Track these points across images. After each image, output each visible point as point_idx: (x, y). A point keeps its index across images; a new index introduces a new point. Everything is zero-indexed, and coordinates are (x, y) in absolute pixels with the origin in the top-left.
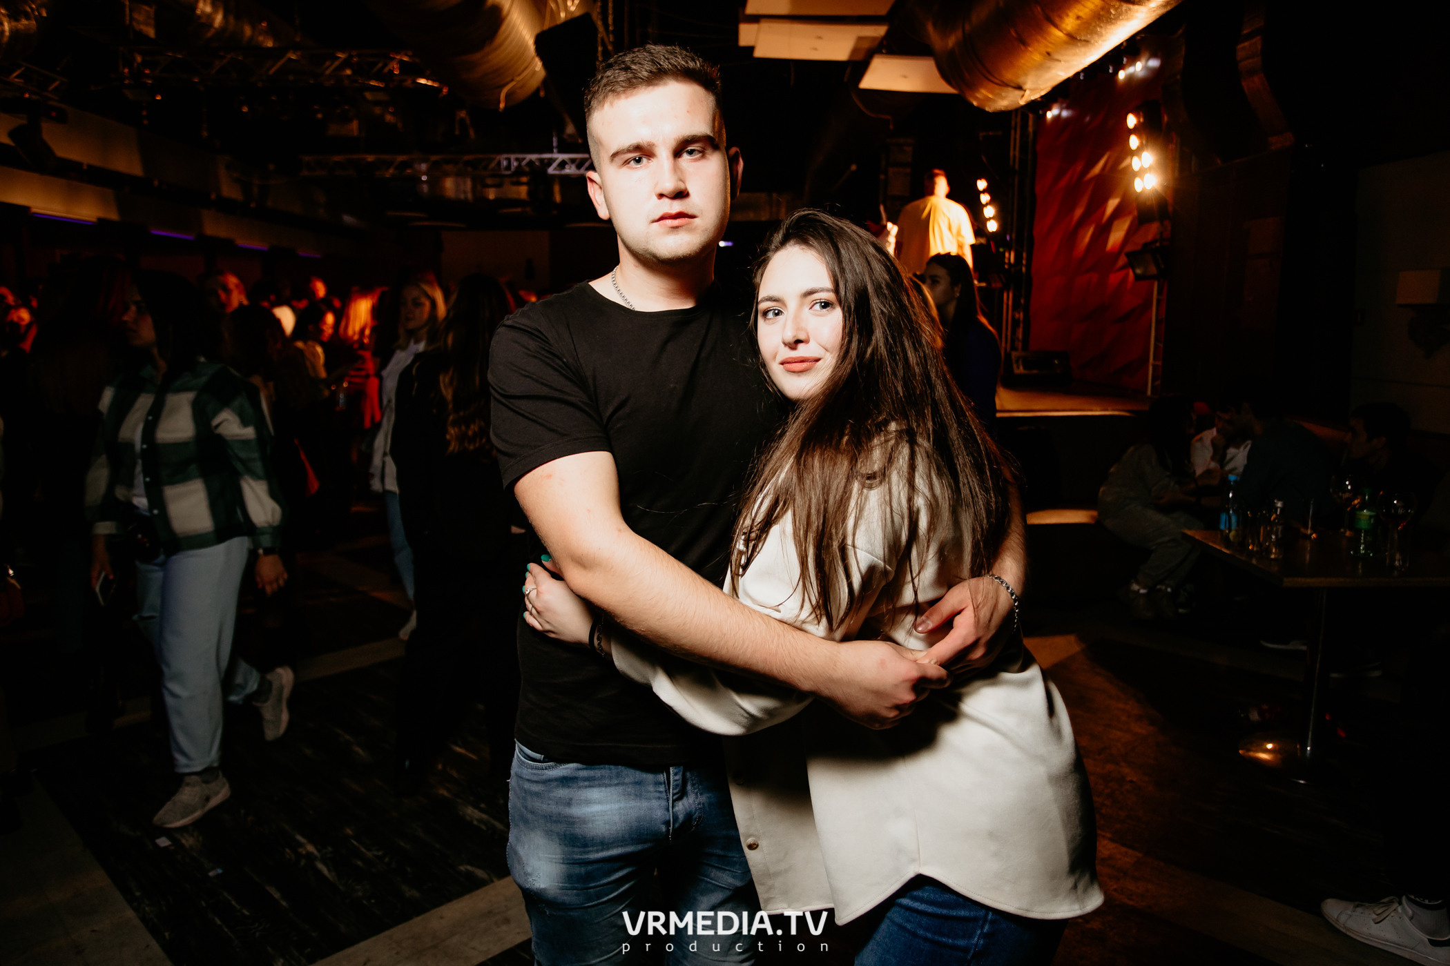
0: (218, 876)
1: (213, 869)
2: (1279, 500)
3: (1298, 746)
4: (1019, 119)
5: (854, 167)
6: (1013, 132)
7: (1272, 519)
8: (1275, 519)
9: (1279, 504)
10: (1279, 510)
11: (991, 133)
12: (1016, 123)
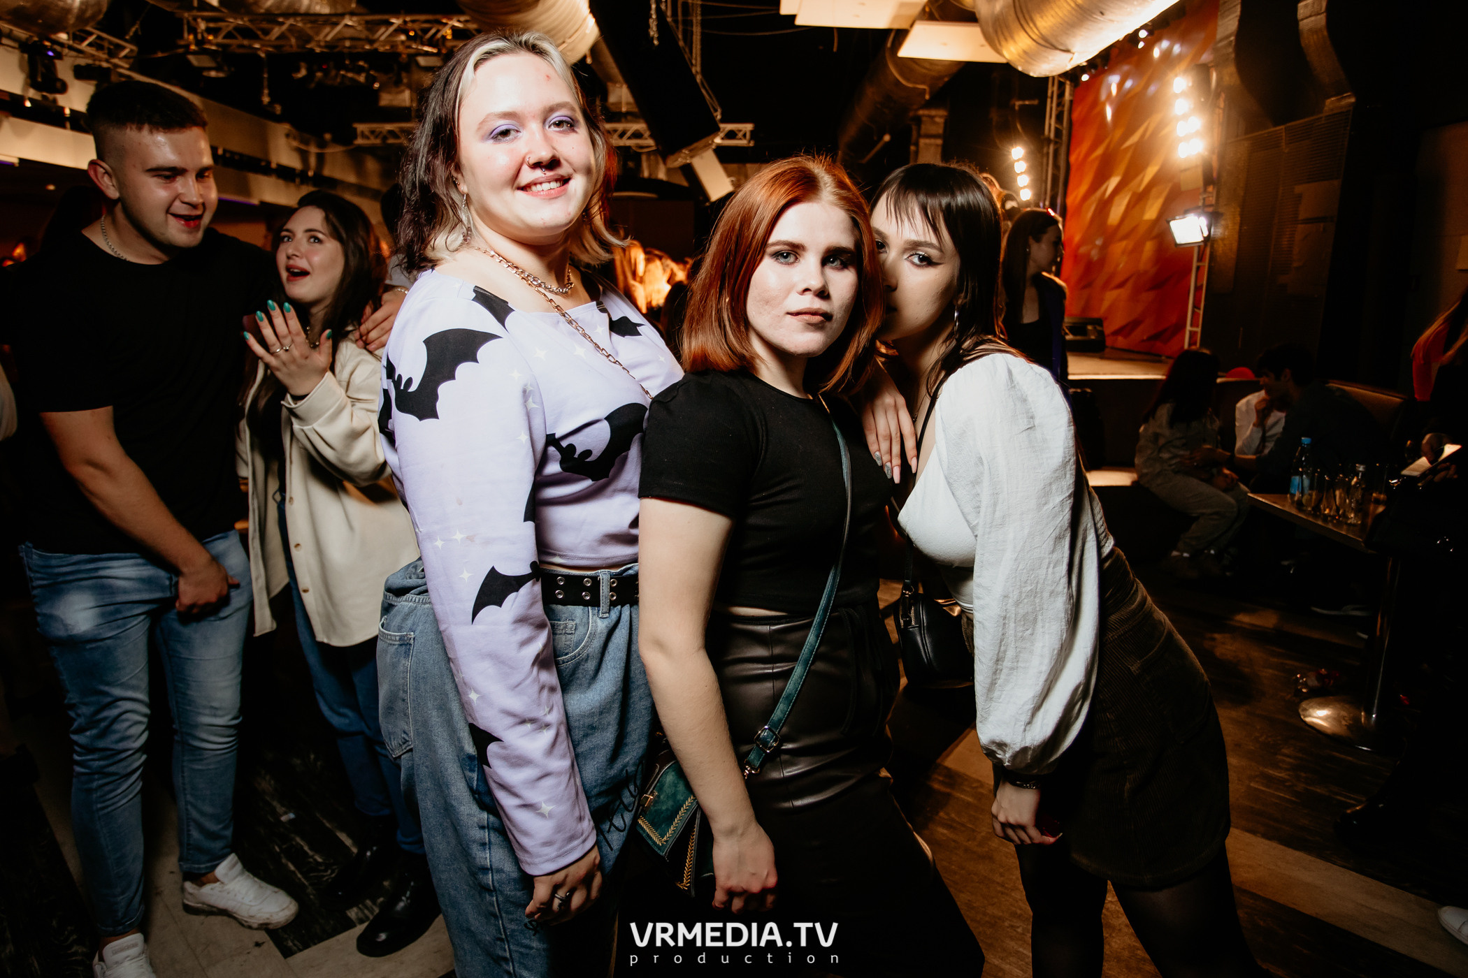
0: (291, 821)
1: (286, 813)
2: (1361, 464)
3: (1363, 714)
4: (1055, 88)
5: (887, 138)
6: (1049, 100)
7: (1353, 483)
8: (1356, 483)
9: (1361, 468)
10: (1360, 474)
11: (1027, 103)
12: (1053, 93)
